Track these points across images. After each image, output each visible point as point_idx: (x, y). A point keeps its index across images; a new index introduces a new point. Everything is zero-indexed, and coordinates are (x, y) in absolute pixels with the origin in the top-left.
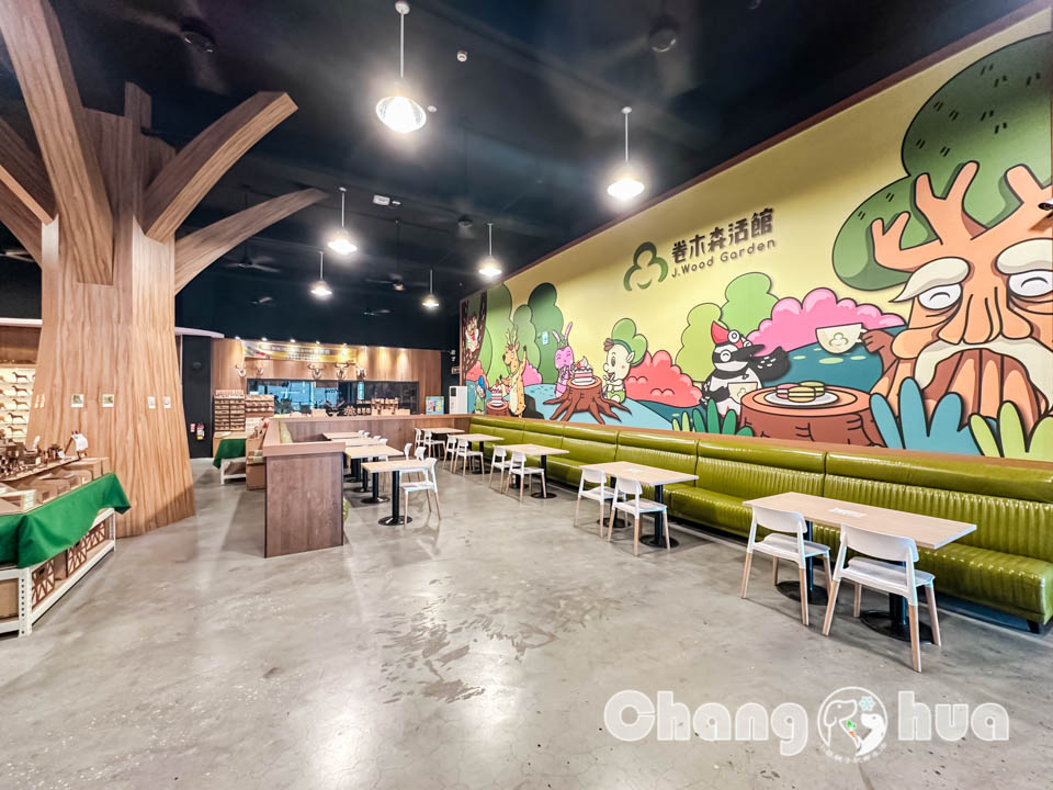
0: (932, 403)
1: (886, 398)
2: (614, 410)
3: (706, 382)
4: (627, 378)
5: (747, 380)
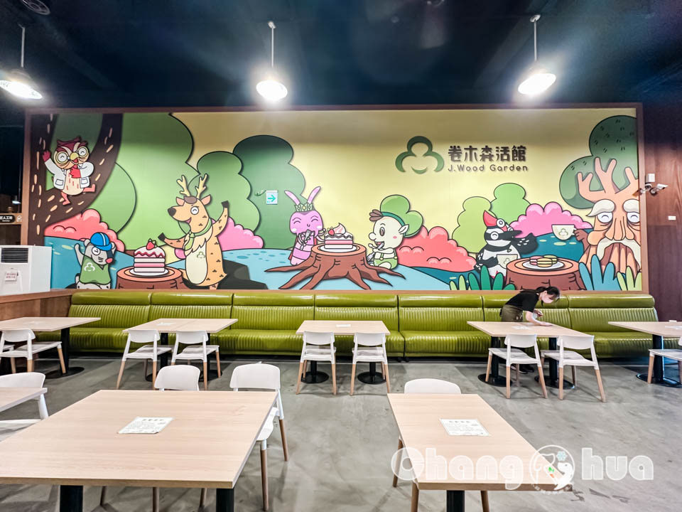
5: (510, 253)
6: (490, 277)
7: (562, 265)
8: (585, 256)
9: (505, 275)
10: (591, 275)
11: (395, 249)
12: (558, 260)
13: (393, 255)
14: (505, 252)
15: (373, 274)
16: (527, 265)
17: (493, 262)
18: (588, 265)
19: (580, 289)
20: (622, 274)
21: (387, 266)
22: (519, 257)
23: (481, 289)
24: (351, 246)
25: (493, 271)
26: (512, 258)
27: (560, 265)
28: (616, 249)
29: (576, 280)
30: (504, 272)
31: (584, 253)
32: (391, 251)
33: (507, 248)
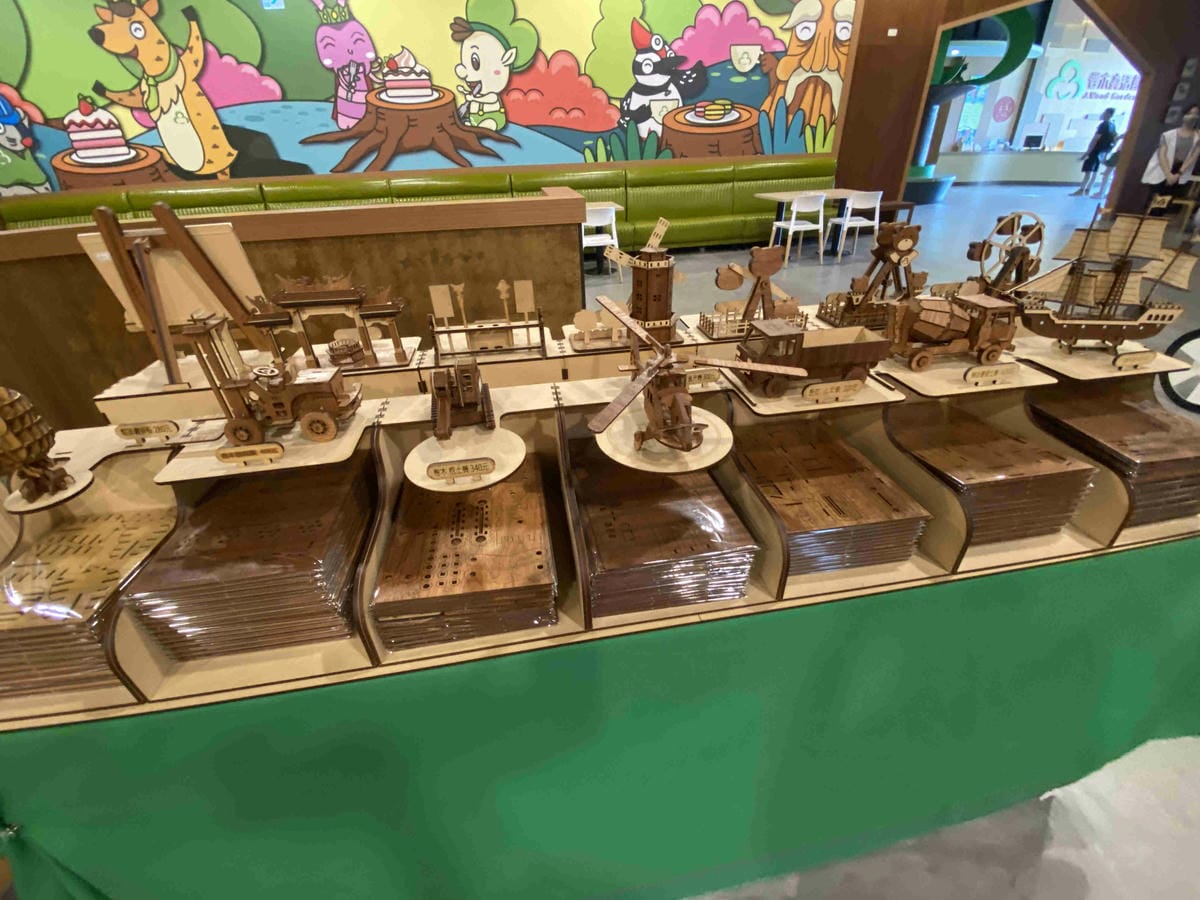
0: (791, 117)
1: (768, 114)
2: (488, 143)
3: (625, 99)
4: (507, 90)
5: (669, 97)
6: (640, 139)
7: (737, 115)
8: (770, 99)
9: (660, 134)
10: (772, 130)
11: (500, 95)
12: (733, 108)
13: (497, 107)
14: (661, 95)
15: (472, 140)
16: (691, 117)
17: (644, 113)
18: (772, 114)
19: (757, 153)
20: (812, 127)
21: (490, 125)
22: (681, 105)
23: (627, 159)
24: (429, 91)
25: (644, 128)
26: (671, 106)
27: (734, 115)
28: (811, 87)
29: (752, 140)
30: (659, 130)
31: (769, 94)
32: (494, 98)
33: (664, 88)
